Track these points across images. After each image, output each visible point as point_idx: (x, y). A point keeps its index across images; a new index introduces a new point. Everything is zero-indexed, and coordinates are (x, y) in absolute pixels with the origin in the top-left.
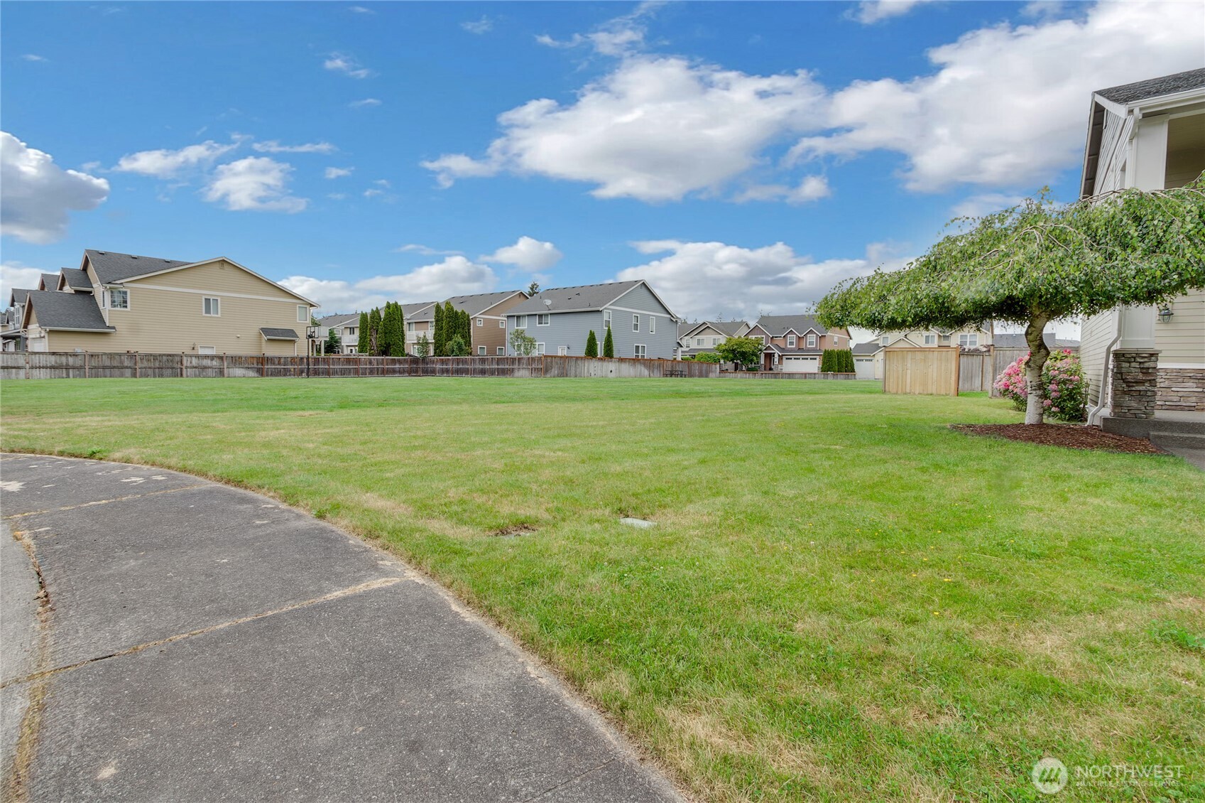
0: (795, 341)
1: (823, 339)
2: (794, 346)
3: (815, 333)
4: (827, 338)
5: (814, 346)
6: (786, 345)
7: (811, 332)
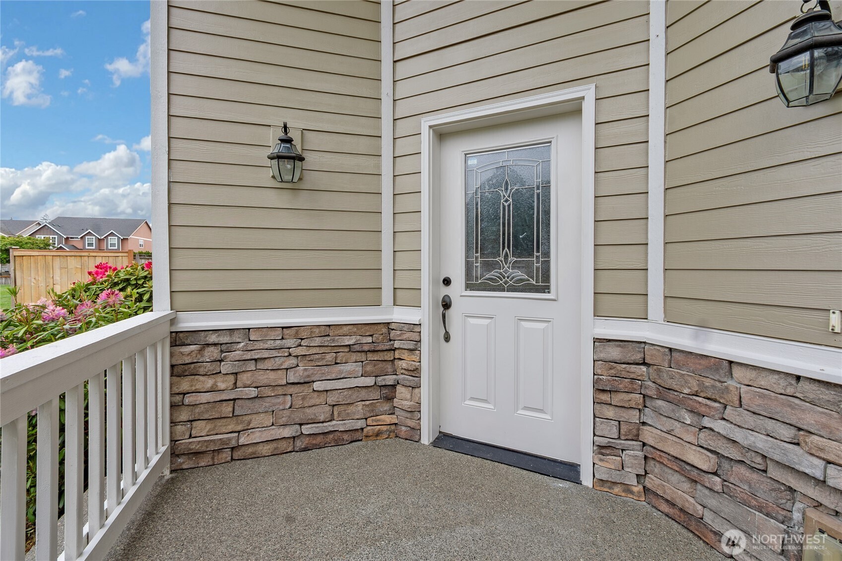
0: (94, 242)
1: (125, 241)
2: (94, 248)
3: (117, 236)
4: (129, 241)
5: (116, 248)
6: (84, 245)
7: (112, 234)
